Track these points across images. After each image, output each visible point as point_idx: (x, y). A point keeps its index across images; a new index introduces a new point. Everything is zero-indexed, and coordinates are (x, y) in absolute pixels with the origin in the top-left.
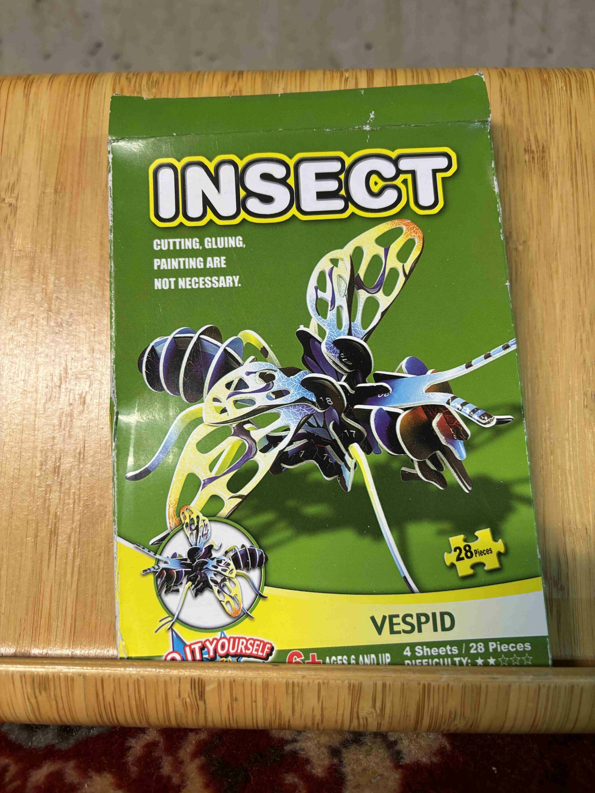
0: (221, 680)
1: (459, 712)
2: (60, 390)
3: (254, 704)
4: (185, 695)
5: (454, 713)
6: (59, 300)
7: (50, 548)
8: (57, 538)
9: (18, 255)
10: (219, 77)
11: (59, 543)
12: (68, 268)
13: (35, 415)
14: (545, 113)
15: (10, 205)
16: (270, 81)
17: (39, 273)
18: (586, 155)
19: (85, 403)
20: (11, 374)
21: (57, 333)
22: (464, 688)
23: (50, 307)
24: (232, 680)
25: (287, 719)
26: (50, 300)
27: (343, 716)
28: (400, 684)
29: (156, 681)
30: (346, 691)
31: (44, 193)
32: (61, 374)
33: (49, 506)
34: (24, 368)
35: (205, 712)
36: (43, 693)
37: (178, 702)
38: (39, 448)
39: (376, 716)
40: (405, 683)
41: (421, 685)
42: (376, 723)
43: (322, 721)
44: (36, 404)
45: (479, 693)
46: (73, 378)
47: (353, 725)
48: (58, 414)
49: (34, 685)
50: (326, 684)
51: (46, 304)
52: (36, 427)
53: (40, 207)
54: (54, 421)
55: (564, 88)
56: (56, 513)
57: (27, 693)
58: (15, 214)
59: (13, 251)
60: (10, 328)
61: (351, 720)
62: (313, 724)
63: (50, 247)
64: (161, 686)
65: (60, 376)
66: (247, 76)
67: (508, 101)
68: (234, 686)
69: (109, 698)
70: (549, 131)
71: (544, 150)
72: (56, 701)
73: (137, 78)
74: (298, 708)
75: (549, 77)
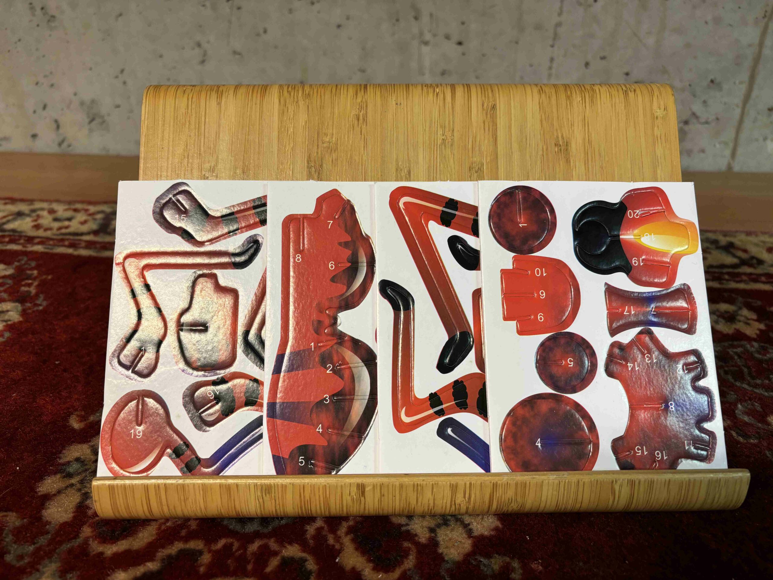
0: (375, 483)
1: (514, 499)
3: (394, 497)
4: (353, 494)
5: (511, 499)
10: (351, 91)
14: (568, 119)
16: (386, 95)
18: (594, 148)
22: (517, 484)
24: (381, 483)
25: (413, 507)
27: (446, 503)
28: (480, 483)
29: (336, 486)
30: (448, 488)
35: (365, 504)
36: (268, 495)
37: (349, 498)
39: (466, 503)
40: (483, 483)
41: (492, 484)
42: (465, 508)
43: (434, 508)
45: (525, 487)
47: (452, 509)
49: (262, 491)
50: (437, 484)
55: (581, 102)
57: (258, 497)
61: (451, 506)
62: (428, 509)
64: (339, 489)
66: (370, 90)
67: (544, 111)
68: (382, 488)
69: (307, 497)
70: (571, 131)
71: (567, 144)
72: (275, 501)
73: (294, 92)
74: (420, 500)
75: (571, 93)
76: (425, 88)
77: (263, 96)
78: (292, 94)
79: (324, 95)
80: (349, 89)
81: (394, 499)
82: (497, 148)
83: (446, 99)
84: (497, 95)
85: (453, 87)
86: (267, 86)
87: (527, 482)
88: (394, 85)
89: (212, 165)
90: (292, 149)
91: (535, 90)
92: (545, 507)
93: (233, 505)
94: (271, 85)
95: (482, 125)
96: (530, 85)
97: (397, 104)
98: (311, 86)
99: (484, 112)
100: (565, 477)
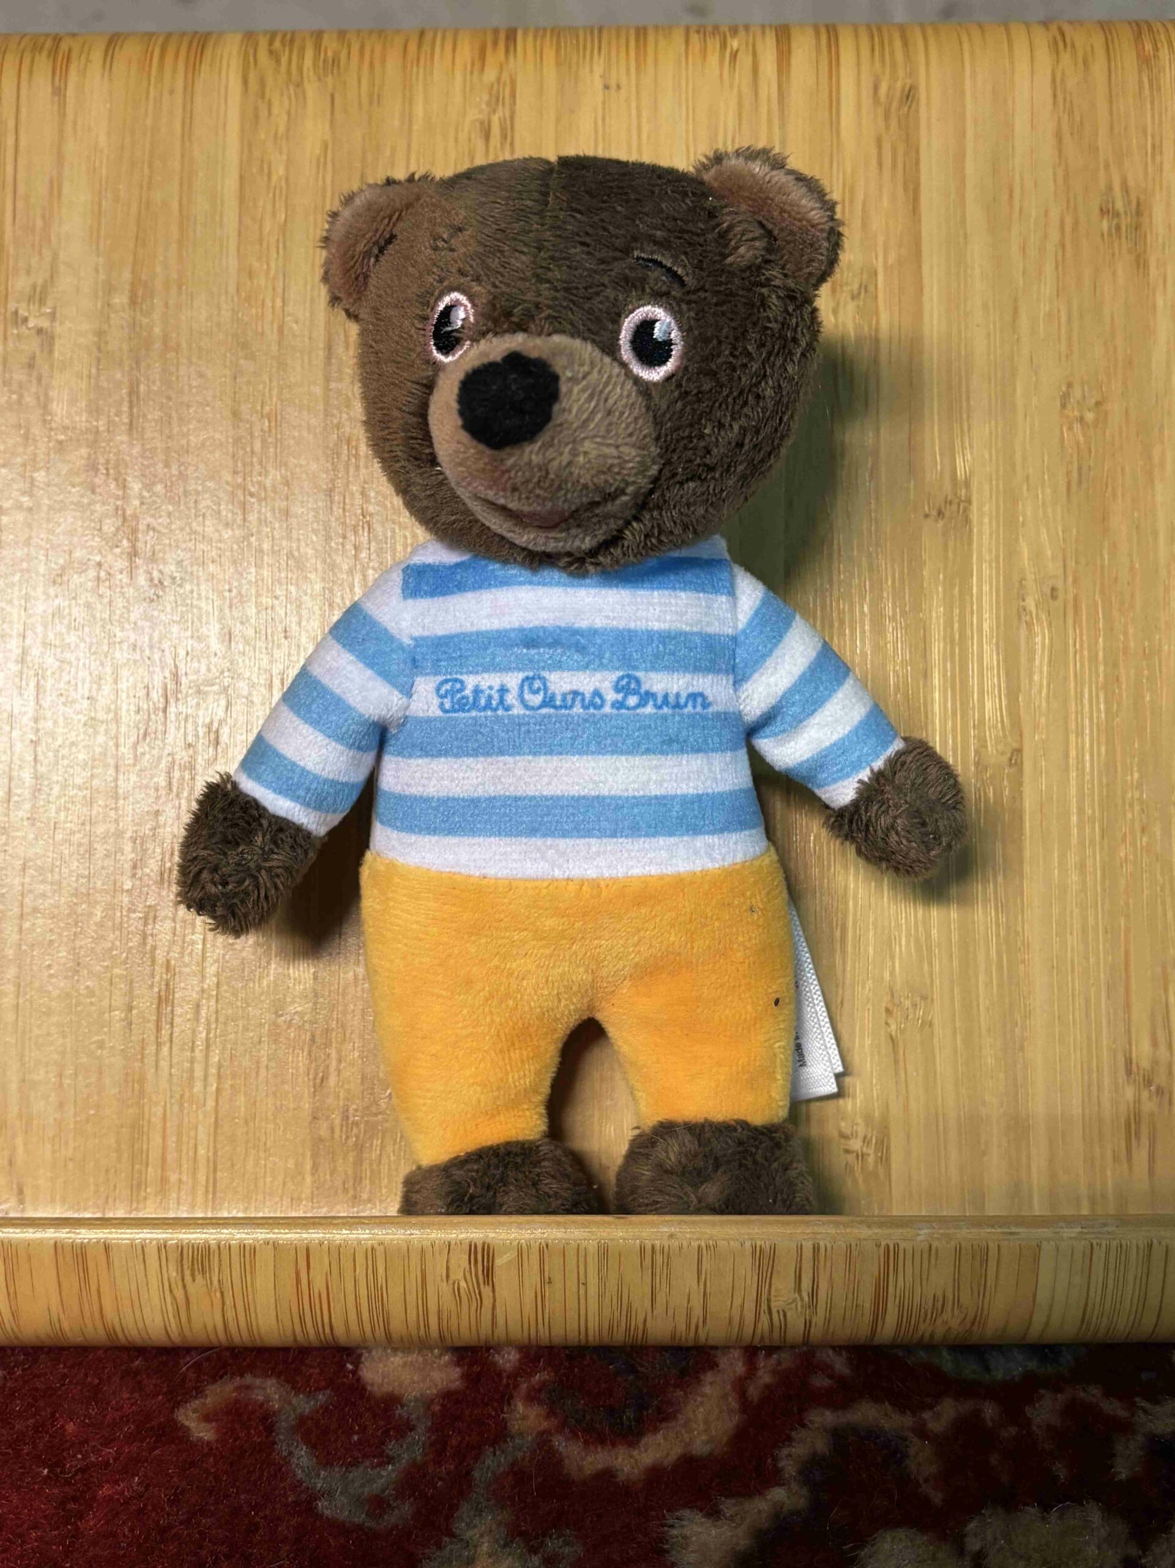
0: (524, 1245)
1: (950, 1296)
2: (166, 718)
3: (582, 1288)
4: (457, 1275)
5: (941, 1299)
6: (151, 533)
7: (158, 1029)
8: (172, 1011)
9: (62, 437)
10: (466, 51)
11: (177, 1020)
12: (167, 465)
13: (117, 767)
14: (1145, 131)
15: (40, 331)
16: (574, 60)
17: (108, 474)
19: (217, 743)
20: (62, 685)
21: (152, 601)
22: (958, 1251)
23: (134, 547)
24: (544, 1244)
25: (641, 1317)
26: (135, 531)
27: (742, 1307)
28: (844, 1246)
29: (406, 1251)
30: (748, 1261)
31: (109, 305)
32: (166, 685)
33: (154, 948)
34: (87, 672)
35: (494, 1307)
36: (199, 1279)
37: (445, 1288)
38: (129, 834)
39: (802, 1307)
40: (853, 1244)
41: (882, 1249)
42: (801, 1324)
43: (705, 1320)
44: (117, 746)
45: (985, 1260)
46: (190, 691)
47: (760, 1326)
48: (163, 765)
49: (182, 1265)
50: (712, 1248)
51: (125, 542)
52: (121, 791)
53: (100, 334)
54: (156, 780)
56: (168, 961)
57: (169, 1282)
58: (51, 351)
59: (51, 429)
60: (52, 591)
61: (757, 1317)
62: (688, 1326)
63: (126, 421)
64: (415, 1260)
65: (166, 689)
66: (525, 44)
67: (1068, 105)
68: (546, 1255)
69: (319, 1285)
70: (1150, 170)
71: (1140, 210)
72: (222, 1293)
73: (291, 51)
74: (661, 1298)
75: (1156, 49)
76: (696, 36)
77: (192, 69)
78: (284, 60)
79: (383, 61)
80: (459, 43)
81: (582, 1291)
82: (920, 221)
83: (761, 68)
84: (922, 58)
85: (783, 34)
86: (208, 35)
87: (991, 1245)
88: (600, 30)
89: (40, 282)
90: (284, 229)
91: (1042, 39)
92: (1047, 1324)
93: (96, 1308)
94: (221, 34)
95: (874, 152)
96: (1027, 25)
97: (607, 87)
98: (342, 34)
99: (880, 111)
100: (1109, 1233)
